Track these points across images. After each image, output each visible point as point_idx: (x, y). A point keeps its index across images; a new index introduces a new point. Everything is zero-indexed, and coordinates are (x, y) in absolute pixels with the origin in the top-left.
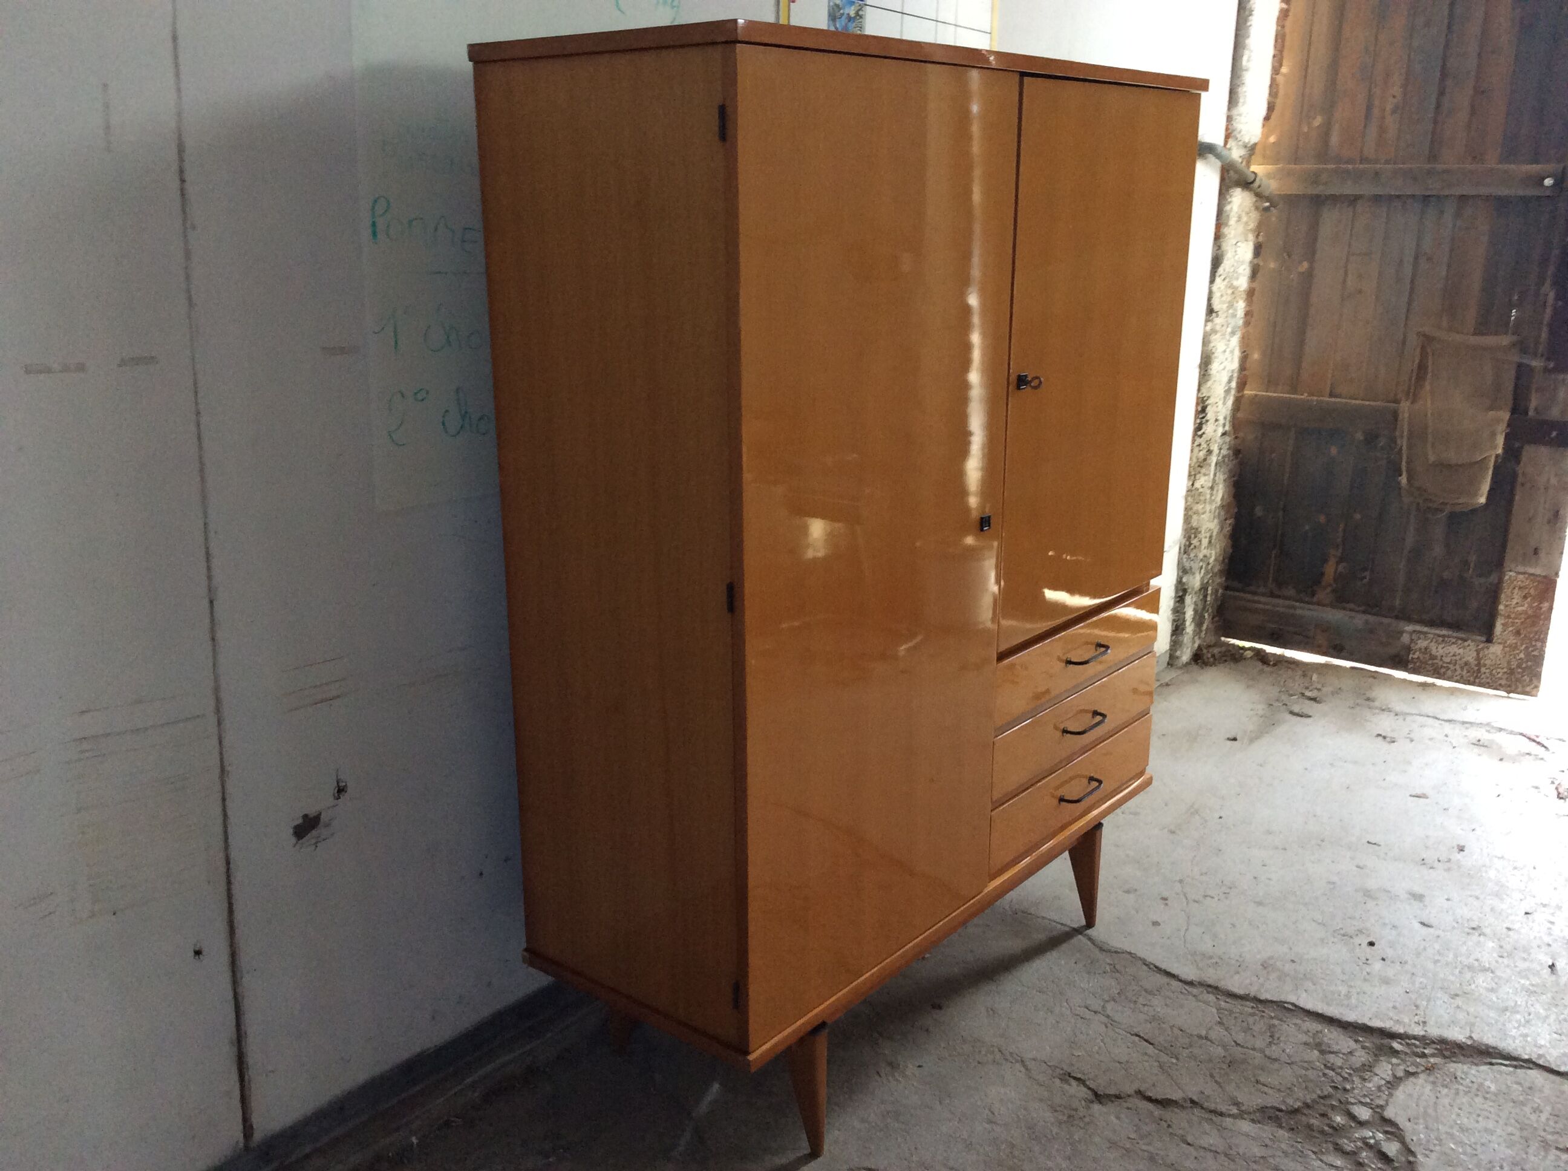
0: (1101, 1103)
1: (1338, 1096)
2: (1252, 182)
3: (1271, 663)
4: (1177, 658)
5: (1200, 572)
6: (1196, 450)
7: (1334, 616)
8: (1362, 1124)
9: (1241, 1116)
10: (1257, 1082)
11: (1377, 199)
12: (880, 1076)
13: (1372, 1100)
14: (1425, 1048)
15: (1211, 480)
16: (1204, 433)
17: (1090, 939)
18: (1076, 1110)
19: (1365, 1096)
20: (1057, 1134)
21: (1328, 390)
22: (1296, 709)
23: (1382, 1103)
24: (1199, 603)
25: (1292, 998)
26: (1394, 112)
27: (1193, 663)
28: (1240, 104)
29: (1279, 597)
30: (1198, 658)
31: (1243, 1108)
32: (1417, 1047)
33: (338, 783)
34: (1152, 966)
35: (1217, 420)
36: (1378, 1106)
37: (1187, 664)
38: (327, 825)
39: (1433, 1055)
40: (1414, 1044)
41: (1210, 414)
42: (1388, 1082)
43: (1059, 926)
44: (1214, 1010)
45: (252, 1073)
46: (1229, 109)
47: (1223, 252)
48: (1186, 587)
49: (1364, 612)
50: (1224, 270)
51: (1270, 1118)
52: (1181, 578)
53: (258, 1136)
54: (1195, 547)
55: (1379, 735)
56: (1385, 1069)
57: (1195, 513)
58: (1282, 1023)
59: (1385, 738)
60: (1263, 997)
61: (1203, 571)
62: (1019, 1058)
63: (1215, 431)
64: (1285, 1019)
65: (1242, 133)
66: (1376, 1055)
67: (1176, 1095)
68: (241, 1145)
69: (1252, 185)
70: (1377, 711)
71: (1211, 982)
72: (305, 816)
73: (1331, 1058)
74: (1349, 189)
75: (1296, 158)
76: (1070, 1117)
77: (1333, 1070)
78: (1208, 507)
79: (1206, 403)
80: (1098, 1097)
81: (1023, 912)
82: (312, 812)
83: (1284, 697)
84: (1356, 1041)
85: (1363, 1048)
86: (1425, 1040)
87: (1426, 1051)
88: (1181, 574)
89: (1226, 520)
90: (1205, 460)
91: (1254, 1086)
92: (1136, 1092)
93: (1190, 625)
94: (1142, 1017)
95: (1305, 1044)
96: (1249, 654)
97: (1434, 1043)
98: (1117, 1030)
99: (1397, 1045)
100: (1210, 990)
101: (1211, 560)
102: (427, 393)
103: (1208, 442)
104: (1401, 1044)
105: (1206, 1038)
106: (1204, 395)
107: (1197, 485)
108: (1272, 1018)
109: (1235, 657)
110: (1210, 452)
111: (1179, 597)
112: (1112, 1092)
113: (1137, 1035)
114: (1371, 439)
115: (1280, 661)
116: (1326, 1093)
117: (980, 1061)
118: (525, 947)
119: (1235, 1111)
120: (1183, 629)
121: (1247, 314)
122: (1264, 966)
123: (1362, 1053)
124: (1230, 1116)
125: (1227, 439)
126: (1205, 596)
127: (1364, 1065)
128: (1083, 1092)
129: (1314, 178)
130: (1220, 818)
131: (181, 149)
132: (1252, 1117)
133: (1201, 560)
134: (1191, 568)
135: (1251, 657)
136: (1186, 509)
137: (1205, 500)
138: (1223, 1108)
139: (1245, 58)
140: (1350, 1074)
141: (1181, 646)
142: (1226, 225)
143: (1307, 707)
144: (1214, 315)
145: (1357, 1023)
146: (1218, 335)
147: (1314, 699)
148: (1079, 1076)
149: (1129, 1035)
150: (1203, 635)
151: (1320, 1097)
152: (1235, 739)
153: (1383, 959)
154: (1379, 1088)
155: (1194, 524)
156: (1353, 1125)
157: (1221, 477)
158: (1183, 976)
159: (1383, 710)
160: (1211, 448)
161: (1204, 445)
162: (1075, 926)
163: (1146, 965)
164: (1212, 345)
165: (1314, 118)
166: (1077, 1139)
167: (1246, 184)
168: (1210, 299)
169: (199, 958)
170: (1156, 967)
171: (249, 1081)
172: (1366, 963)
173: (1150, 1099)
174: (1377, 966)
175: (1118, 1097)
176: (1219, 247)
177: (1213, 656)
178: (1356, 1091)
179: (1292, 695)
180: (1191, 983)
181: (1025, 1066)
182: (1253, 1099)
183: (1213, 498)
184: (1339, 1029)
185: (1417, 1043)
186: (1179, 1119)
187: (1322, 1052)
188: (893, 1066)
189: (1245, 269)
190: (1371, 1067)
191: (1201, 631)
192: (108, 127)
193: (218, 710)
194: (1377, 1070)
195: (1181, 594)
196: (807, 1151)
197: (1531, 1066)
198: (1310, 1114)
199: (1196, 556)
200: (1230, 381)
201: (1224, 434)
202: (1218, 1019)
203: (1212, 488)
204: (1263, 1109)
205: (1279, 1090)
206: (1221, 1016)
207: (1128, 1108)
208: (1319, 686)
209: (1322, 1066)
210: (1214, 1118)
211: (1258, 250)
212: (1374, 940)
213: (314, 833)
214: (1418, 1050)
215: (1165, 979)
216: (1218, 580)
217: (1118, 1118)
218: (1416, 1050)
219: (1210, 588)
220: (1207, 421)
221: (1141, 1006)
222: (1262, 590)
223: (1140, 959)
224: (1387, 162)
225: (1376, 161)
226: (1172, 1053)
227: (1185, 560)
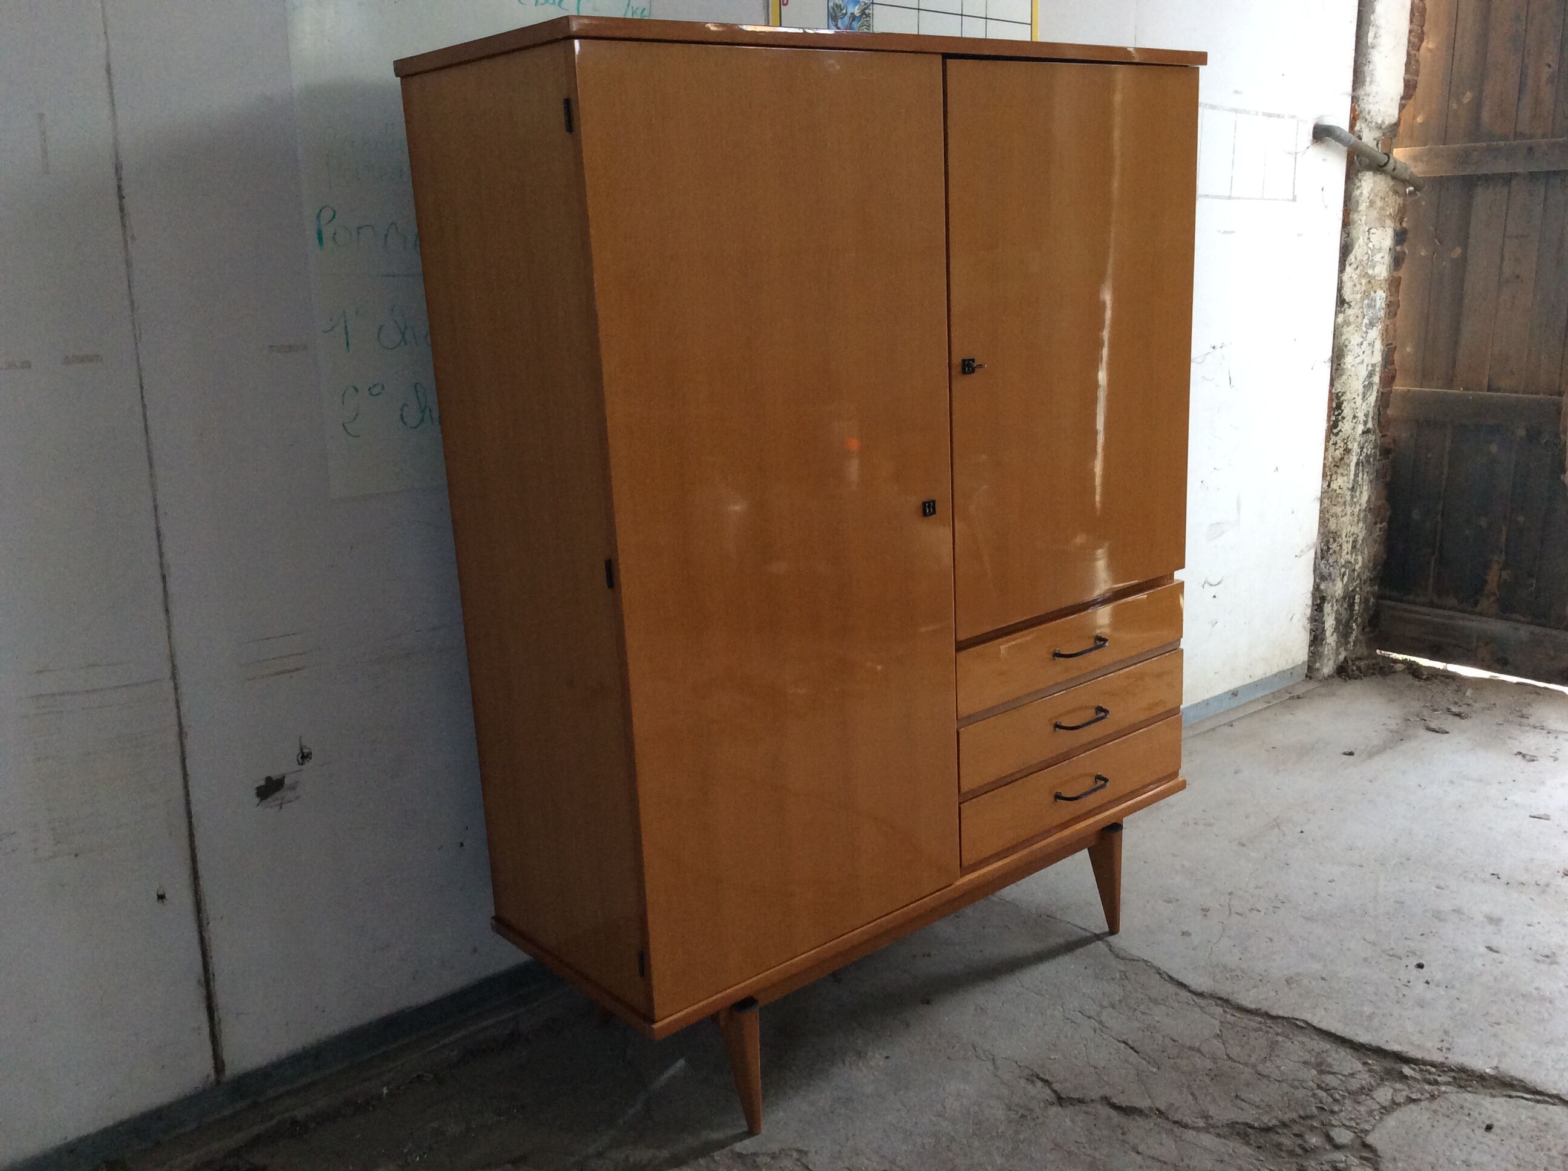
0: (1061, 1106)
1: (1322, 1118)
2: (1385, 164)
3: (1424, 677)
4: (1318, 670)
5: (1342, 580)
6: (1331, 449)
7: (1497, 627)
8: (1337, 1147)
9: (1206, 1129)
10: (1237, 1097)
11: (1533, 176)
12: (844, 1064)
13: (1357, 1124)
14: (1439, 1076)
15: (1351, 481)
16: (1340, 431)
17: (1110, 947)
18: (1031, 1110)
19: (1351, 1119)
20: (1002, 1133)
21: (1485, 382)
22: (1433, 725)
23: (1367, 1127)
24: (1343, 612)
25: (1308, 1017)
26: (1551, 80)
27: (1336, 676)
28: (1367, 84)
29: (1438, 607)
30: (1343, 672)
31: (1211, 1121)
32: (1430, 1073)
33: (301, 750)
34: (1164, 976)
35: (1354, 417)
36: (1362, 1131)
37: (1330, 676)
38: (293, 788)
39: (1448, 1084)
40: (1427, 1071)
41: (1347, 411)
42: (1384, 1108)
43: (1080, 931)
44: (1217, 1023)
45: (221, 1013)
46: (1354, 89)
47: (1352, 240)
48: (1325, 595)
49: (1531, 623)
50: (1356, 259)
51: (1238, 1134)
52: (1318, 586)
53: (230, 1072)
54: (1335, 552)
55: (1519, 753)
56: (1384, 1094)
57: (1332, 516)
58: (1287, 1040)
59: (1524, 756)
60: (1274, 1013)
61: (1346, 579)
62: (991, 1057)
63: (1354, 428)
64: (1291, 1036)
65: (1371, 114)
66: (1382, 1080)
67: (1144, 1103)
68: (213, 1077)
69: (1385, 168)
70: (1528, 728)
71: (1224, 995)
72: (268, 779)
73: (1329, 1079)
74: (1502, 167)
75: (1444, 138)
76: (1023, 1116)
77: (1326, 1090)
78: (1349, 510)
79: (1341, 399)
80: (1061, 1100)
81: (1048, 916)
82: (275, 774)
83: (1426, 713)
84: (1365, 1064)
85: (1370, 1071)
86: (1442, 1068)
87: (1439, 1079)
88: (1318, 580)
89: (1376, 523)
90: (1342, 459)
91: (1232, 1101)
92: (1102, 1098)
93: (1332, 635)
94: (1136, 1024)
95: (1305, 1063)
96: (1399, 667)
97: (1453, 1070)
98: (1105, 1037)
99: (1409, 1070)
100: (1219, 1002)
101: (1357, 567)
102: (383, 387)
103: (1345, 441)
104: (1414, 1069)
105: (1199, 1051)
106: (1339, 390)
107: (1334, 486)
108: (1277, 1034)
109: (1383, 670)
110: (1347, 451)
111: (1317, 605)
112: (1076, 1096)
113: (1124, 1042)
114: (1533, 435)
115: (1434, 675)
116: (1309, 1112)
117: (950, 1057)
118: (494, 914)
119: (1201, 1123)
120: (1323, 640)
121: (1389, 305)
122: (1289, 981)
123: (1366, 1076)
124: (1193, 1128)
125: (1372, 437)
126: (1351, 605)
127: (1363, 1088)
128: (1047, 1094)
129: (1464, 158)
130: (1302, 832)
131: (118, 169)
132: (1217, 1131)
133: (1343, 566)
134: (1330, 575)
135: (1403, 671)
136: (1321, 512)
137: (1345, 502)
138: (1187, 1120)
139: (1371, 35)
140: (1344, 1097)
141: (1320, 657)
142: (1357, 211)
143: (1449, 722)
144: (1346, 305)
145: (1371, 1045)
146: (1351, 328)
147: (1459, 715)
148: (1047, 1077)
149: (1115, 1041)
150: (1351, 646)
151: (1300, 1117)
152: (1351, 754)
153: (1427, 983)
154: (1370, 1113)
155: (1332, 526)
156: (1328, 1147)
157: (1364, 479)
158: (1194, 986)
159: (1535, 727)
160: (1350, 447)
161: (1340, 444)
162: (1098, 932)
163: (1159, 974)
164: (1344, 337)
165: (1464, 94)
166: (1022, 1139)
167: (1378, 168)
168: (1340, 289)
169: (163, 902)
170: (1170, 977)
171: (220, 1022)
172: (1407, 986)
173: (1115, 1107)
174: (1419, 988)
175: (1081, 1101)
176: (1348, 234)
177: (1359, 668)
178: (1343, 1114)
179: (1436, 710)
180: (1201, 995)
181: (994, 1063)
182: (1224, 1113)
183: (1355, 500)
184: (1348, 1050)
185: (1433, 1070)
186: (1137, 1128)
187: (1321, 1072)
188: (860, 1055)
189: (1383, 257)
190: (1371, 1091)
191: (1347, 643)
192: (45, 152)
193: (174, 676)
194: (1375, 1094)
195: (1319, 602)
196: (745, 1129)
197: (1556, 1101)
198: (1283, 1133)
199: (1336, 562)
200: (1371, 375)
201: (1366, 432)
202: (1218, 1032)
203: (1353, 489)
204: (1232, 1125)
205: (1258, 1107)
206: (1222, 1028)
207: (1086, 1113)
208: (1470, 702)
209: (1315, 1086)
210: (1175, 1129)
211: (1400, 237)
212: (1424, 963)
213: (278, 795)
214: (1431, 1077)
215: (1172, 989)
216: (1367, 588)
217: (1073, 1121)
218: (1428, 1076)
219: (1357, 597)
220: (1343, 418)
221: (1139, 1013)
222: (1421, 599)
223: (1155, 967)
224: (1544, 136)
225: (1532, 136)
226: (1155, 1062)
227: (1322, 566)
